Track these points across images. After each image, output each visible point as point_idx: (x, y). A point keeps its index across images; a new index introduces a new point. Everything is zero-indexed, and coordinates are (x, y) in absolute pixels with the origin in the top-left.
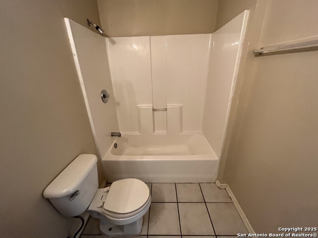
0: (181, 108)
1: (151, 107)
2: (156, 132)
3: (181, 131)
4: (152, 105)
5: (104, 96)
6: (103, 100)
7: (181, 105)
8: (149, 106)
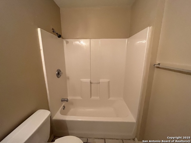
0: (109, 82)
1: (89, 81)
2: (92, 97)
3: (109, 97)
4: (90, 80)
5: (58, 74)
6: (57, 76)
7: (109, 80)
8: (88, 80)
